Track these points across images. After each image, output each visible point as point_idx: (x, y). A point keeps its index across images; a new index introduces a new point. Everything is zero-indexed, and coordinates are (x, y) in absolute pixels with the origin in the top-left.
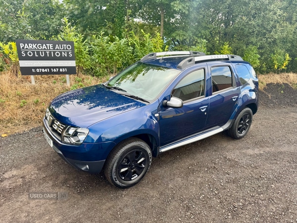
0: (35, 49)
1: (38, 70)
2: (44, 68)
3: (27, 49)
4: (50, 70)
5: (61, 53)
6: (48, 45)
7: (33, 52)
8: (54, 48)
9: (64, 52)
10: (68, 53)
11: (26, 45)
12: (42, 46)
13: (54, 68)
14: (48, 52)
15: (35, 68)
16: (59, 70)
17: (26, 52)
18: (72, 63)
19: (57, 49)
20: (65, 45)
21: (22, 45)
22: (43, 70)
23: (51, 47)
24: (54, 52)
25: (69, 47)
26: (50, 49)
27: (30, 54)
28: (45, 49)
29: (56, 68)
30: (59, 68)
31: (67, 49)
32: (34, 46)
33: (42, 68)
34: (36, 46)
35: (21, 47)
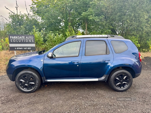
0: (17, 39)
1: (17, 48)
2: (21, 47)
3: (13, 39)
4: (23, 48)
5: (28, 40)
6: (22, 37)
7: (16, 40)
8: (25, 38)
9: (30, 40)
10: (31, 40)
11: (13, 37)
12: (20, 37)
13: (25, 47)
14: (22, 40)
15: (16, 47)
16: (27, 48)
17: (12, 40)
18: (34, 45)
19: (27, 39)
20: (30, 37)
21: (11, 37)
22: (20, 48)
23: (24, 38)
24: (25, 40)
25: (32, 38)
26: (23, 39)
27: (14, 41)
28: (21, 39)
29: (26, 47)
30: (27, 47)
31: (31, 39)
32: (16, 37)
33: (19, 47)
34: (17, 37)
35: (11, 38)
